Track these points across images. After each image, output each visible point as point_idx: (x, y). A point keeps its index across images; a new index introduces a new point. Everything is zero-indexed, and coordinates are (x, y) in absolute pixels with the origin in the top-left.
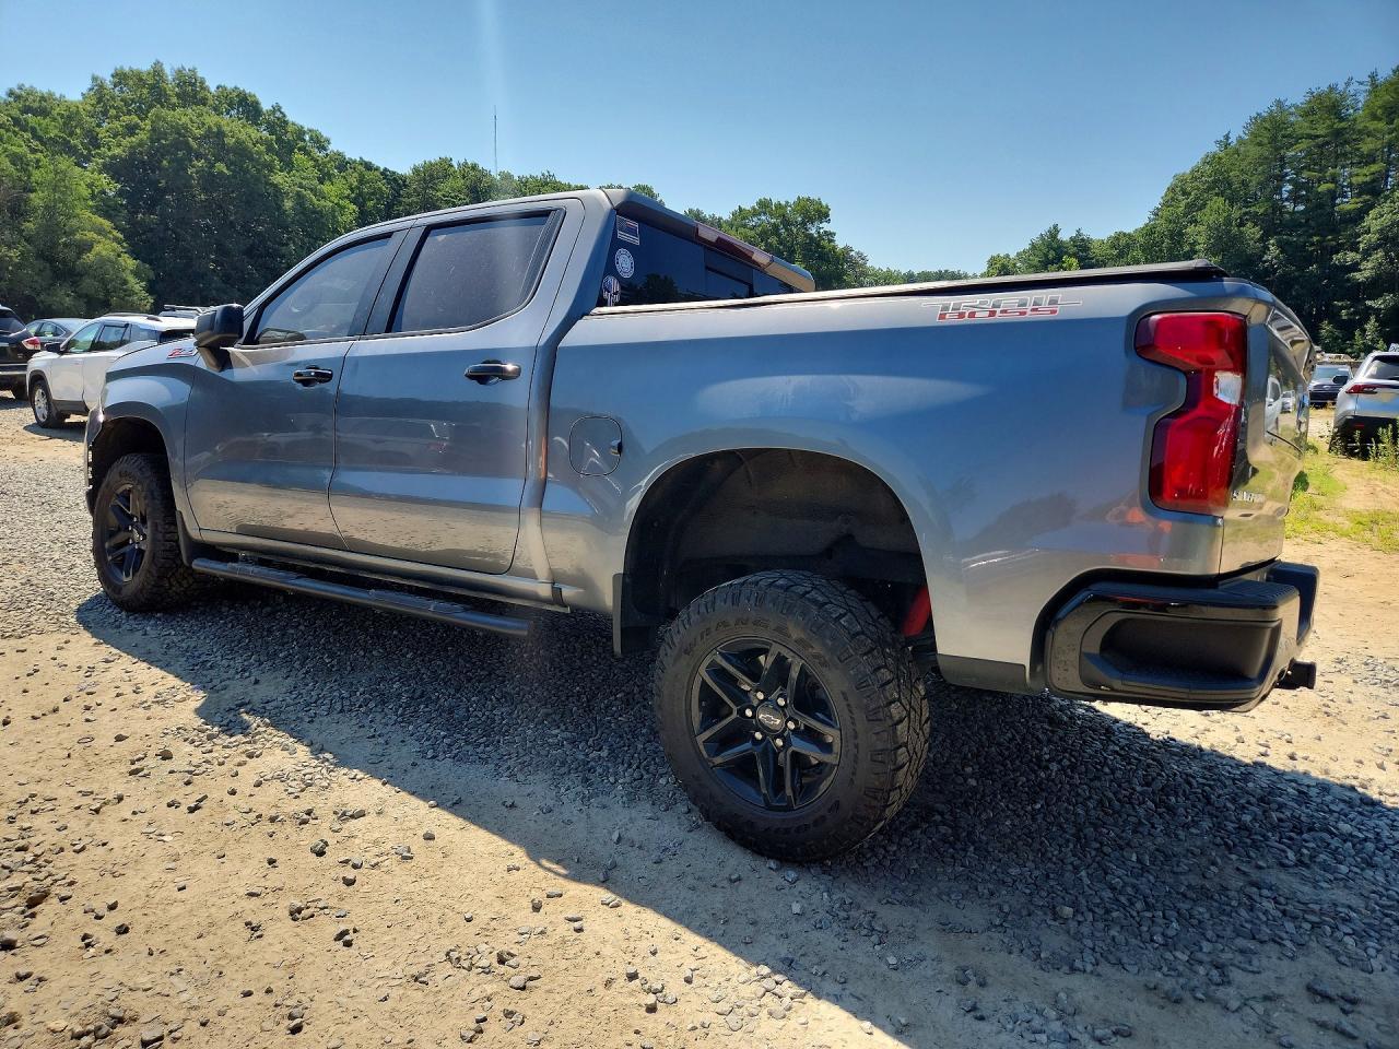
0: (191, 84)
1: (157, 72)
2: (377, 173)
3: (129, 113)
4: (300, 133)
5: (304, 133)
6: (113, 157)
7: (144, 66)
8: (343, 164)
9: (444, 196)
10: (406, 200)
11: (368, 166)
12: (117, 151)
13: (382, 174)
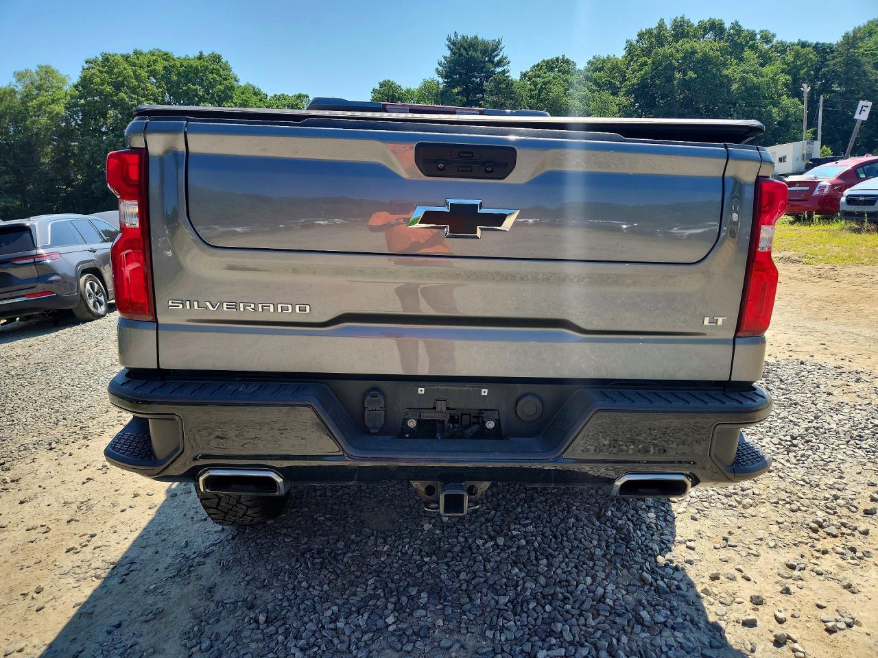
0: (681, 26)
1: (661, 26)
2: (810, 49)
3: (644, 56)
4: (752, 35)
5: (755, 35)
6: (633, 85)
7: (653, 25)
8: (783, 48)
9: (866, 51)
10: (832, 62)
11: (804, 45)
12: (634, 81)
13: (814, 48)
